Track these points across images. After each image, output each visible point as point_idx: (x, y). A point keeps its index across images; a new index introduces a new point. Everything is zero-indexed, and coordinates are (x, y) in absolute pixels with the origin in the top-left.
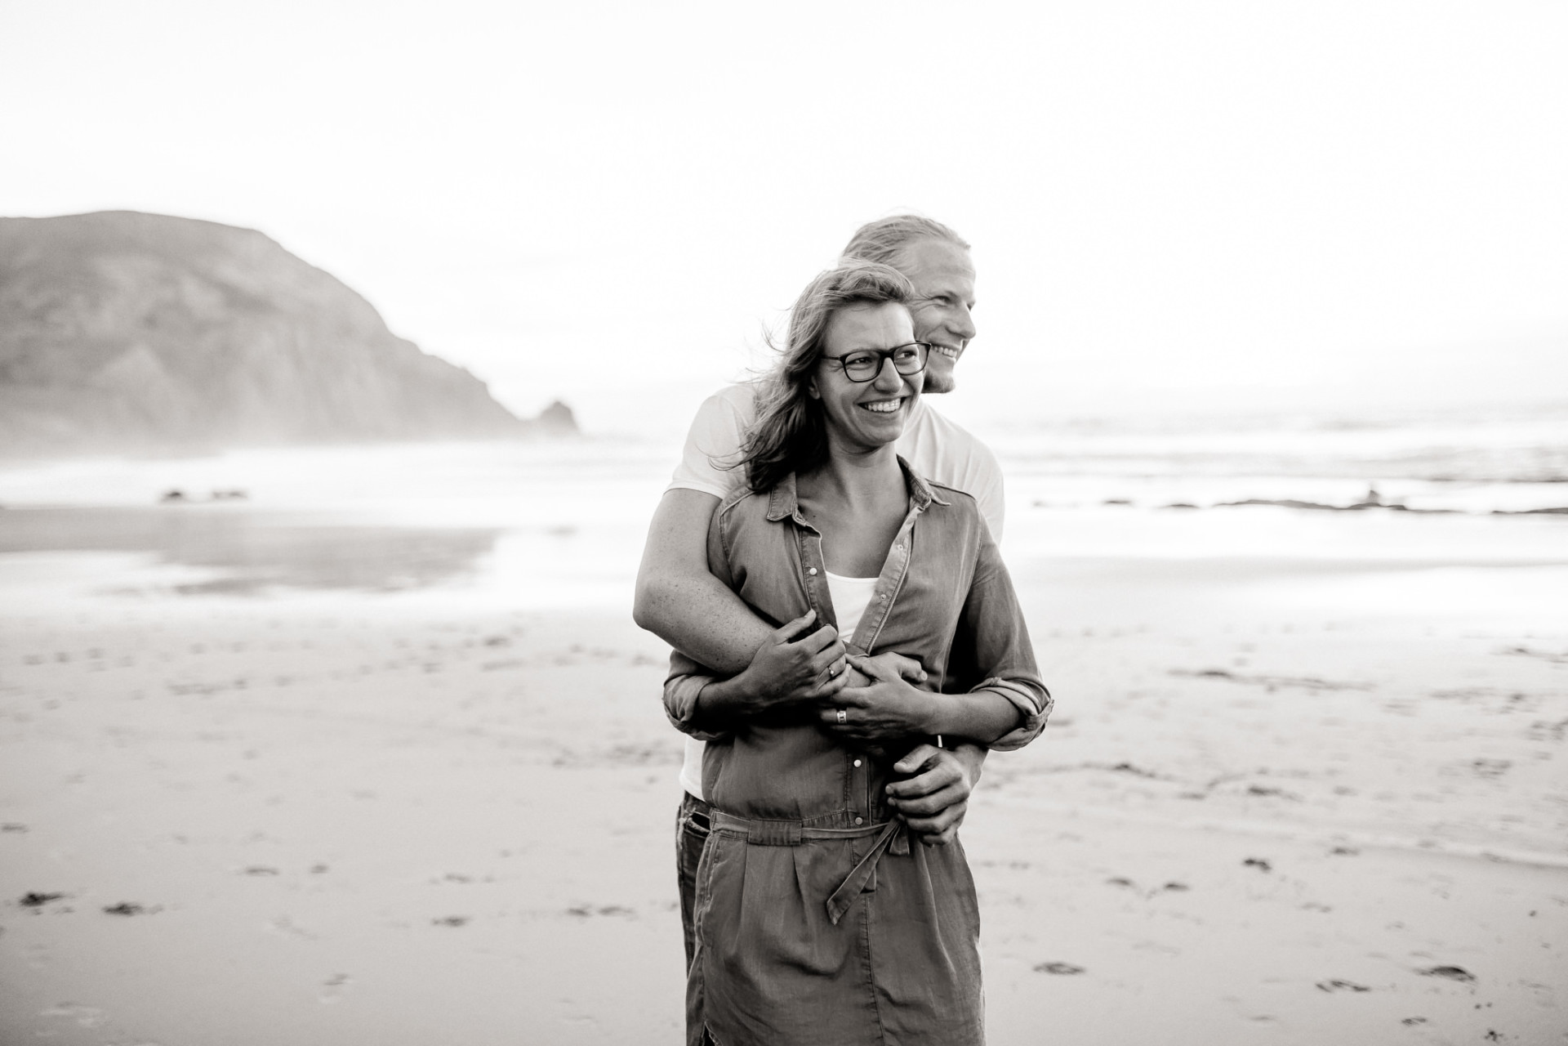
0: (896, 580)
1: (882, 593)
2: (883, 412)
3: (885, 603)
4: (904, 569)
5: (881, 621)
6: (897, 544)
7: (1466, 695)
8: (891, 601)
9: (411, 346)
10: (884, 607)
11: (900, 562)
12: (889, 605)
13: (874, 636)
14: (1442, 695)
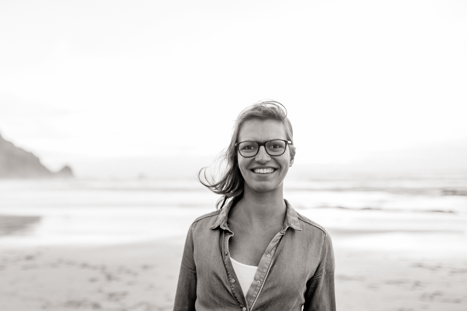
0: (265, 273)
1: (258, 280)
2: (260, 173)
3: (260, 285)
4: (269, 267)
5: (257, 294)
6: (267, 254)
7: (399, 283)
8: (262, 283)
9: (11, 144)
10: (259, 287)
11: (266, 263)
12: (261, 286)
13: (254, 302)
14: (389, 283)
